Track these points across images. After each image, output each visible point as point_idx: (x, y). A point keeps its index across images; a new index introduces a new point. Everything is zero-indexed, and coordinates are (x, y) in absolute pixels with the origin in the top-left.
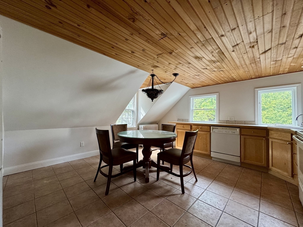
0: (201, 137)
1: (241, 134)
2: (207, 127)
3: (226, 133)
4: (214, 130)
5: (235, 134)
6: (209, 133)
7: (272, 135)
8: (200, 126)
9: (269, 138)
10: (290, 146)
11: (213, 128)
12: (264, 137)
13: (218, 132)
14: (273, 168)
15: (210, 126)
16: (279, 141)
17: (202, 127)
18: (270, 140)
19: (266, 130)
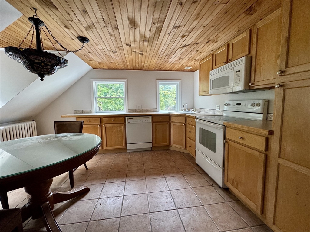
0: (114, 131)
1: (152, 122)
2: (121, 118)
3: (140, 122)
4: (129, 121)
5: (148, 122)
6: (124, 124)
7: (173, 119)
8: (113, 118)
9: (171, 122)
10: (185, 126)
11: (128, 119)
12: (168, 122)
13: (133, 122)
14: (174, 145)
15: (124, 116)
16: (178, 124)
17: (115, 119)
18: (172, 124)
19: (169, 116)
